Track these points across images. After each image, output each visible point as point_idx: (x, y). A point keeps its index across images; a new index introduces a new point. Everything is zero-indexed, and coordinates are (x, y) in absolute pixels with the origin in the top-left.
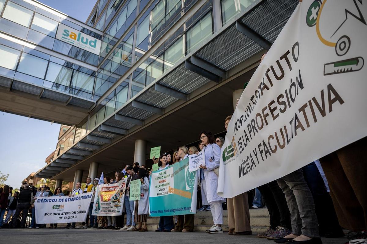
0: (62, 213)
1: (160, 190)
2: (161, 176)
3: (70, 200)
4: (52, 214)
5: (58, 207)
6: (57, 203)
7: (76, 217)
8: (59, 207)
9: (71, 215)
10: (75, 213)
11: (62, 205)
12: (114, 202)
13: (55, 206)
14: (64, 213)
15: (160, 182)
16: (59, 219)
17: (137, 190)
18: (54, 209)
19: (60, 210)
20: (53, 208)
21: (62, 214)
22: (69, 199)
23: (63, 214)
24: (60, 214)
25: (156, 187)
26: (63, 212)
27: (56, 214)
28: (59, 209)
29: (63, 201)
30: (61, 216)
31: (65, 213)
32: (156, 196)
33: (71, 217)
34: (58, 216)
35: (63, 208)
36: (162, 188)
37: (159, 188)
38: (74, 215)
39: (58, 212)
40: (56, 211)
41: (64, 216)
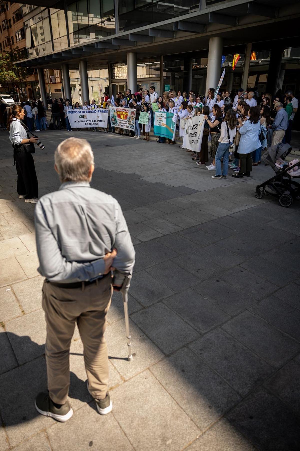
1: (159, 123)
2: (160, 115)
5: (83, 117)
6: (82, 114)
7: (97, 124)
9: (94, 122)
10: (96, 121)
11: (85, 115)
12: (129, 121)
15: (159, 119)
16: (85, 125)
17: (147, 119)
21: (87, 122)
22: (88, 111)
24: (86, 122)
25: (158, 121)
26: (87, 120)
27: (83, 121)
29: (85, 113)
30: (87, 123)
31: (89, 121)
32: (158, 125)
33: (94, 124)
34: (85, 123)
35: (86, 118)
36: (160, 122)
37: (159, 122)
38: (96, 123)
39: (84, 120)
40: (82, 119)
41: (88, 123)
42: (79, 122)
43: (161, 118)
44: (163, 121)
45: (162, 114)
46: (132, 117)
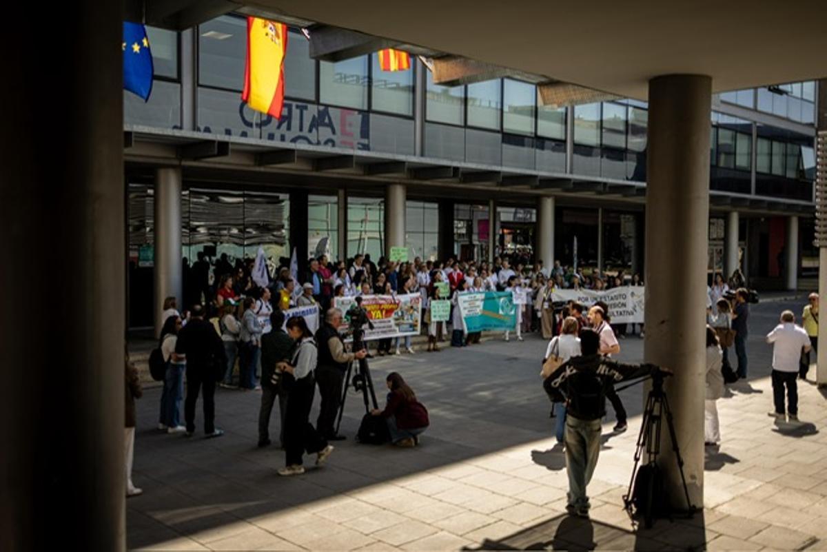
1: (469, 311)
2: (471, 299)
12: (396, 320)
43: (473, 302)
44: (478, 307)
46: (412, 307)
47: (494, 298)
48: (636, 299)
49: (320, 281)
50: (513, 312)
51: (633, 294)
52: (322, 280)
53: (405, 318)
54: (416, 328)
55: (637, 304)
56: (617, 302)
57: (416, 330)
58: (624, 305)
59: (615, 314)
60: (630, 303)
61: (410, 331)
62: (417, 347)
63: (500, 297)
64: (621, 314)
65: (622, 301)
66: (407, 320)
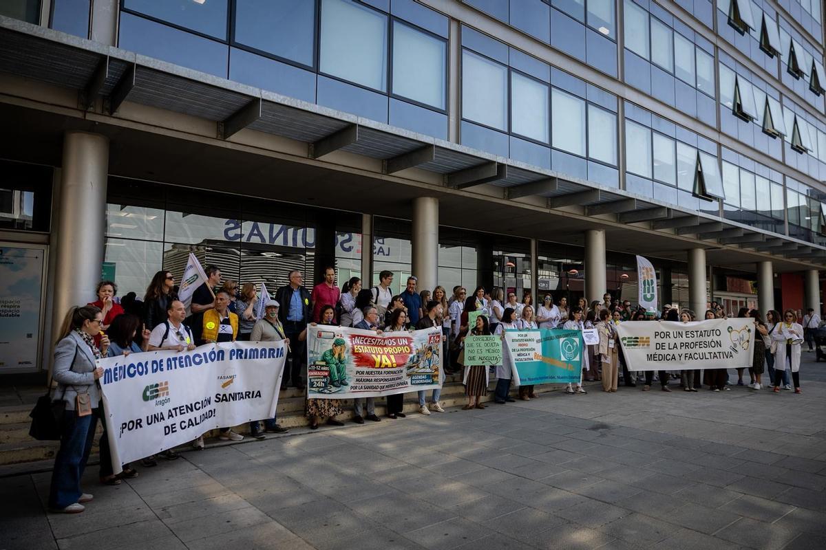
0: (170, 411)
3: (180, 362)
4: (144, 423)
5: (155, 392)
6: (150, 379)
7: (210, 414)
8: (157, 391)
10: (209, 402)
11: (162, 384)
13: (147, 389)
14: (175, 409)
15: (520, 345)
16: (166, 434)
18: (150, 401)
19: (162, 403)
20: (146, 398)
21: (170, 415)
22: (175, 359)
23: (173, 412)
24: (166, 416)
26: (170, 406)
27: (155, 418)
28: (158, 399)
29: (162, 370)
30: (169, 422)
31: (178, 411)
33: (204, 418)
34: (163, 425)
35: (167, 394)
37: (519, 353)
39: (158, 410)
40: (152, 408)
41: (177, 419)
42: (138, 423)
43: (525, 343)
44: (534, 349)
45: (526, 335)
46: (430, 349)
47: (551, 338)
48: (735, 336)
49: (303, 302)
50: (577, 359)
51: (730, 329)
52: (307, 301)
53: (421, 366)
54: (435, 379)
55: (737, 343)
56: (709, 339)
57: (437, 383)
58: (719, 344)
59: (708, 356)
60: (727, 341)
61: (428, 384)
62: (449, 402)
63: (559, 337)
64: (715, 356)
65: (716, 338)
66: (424, 368)
